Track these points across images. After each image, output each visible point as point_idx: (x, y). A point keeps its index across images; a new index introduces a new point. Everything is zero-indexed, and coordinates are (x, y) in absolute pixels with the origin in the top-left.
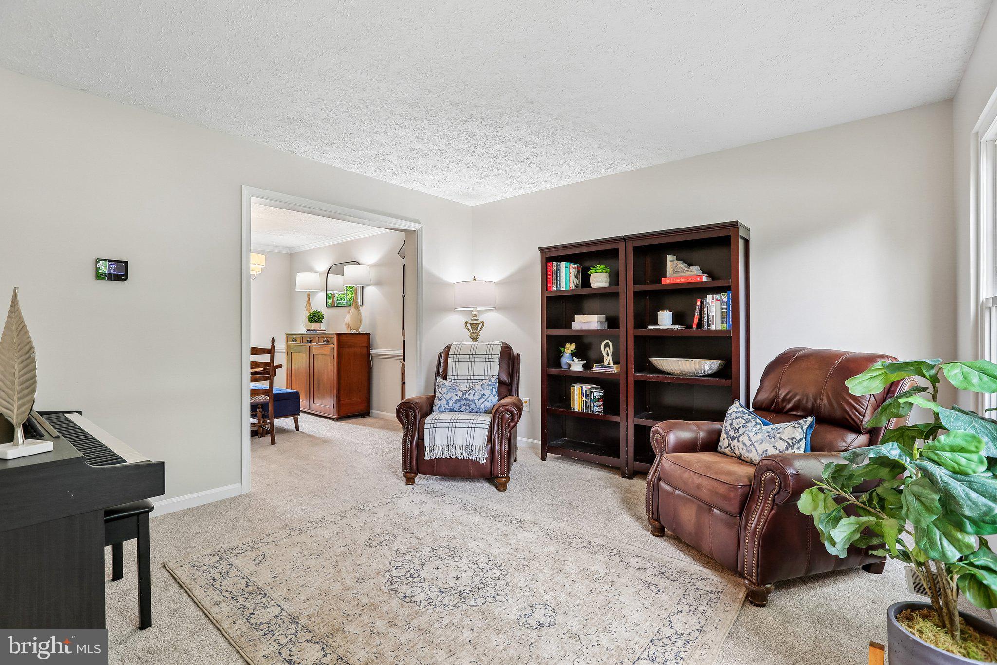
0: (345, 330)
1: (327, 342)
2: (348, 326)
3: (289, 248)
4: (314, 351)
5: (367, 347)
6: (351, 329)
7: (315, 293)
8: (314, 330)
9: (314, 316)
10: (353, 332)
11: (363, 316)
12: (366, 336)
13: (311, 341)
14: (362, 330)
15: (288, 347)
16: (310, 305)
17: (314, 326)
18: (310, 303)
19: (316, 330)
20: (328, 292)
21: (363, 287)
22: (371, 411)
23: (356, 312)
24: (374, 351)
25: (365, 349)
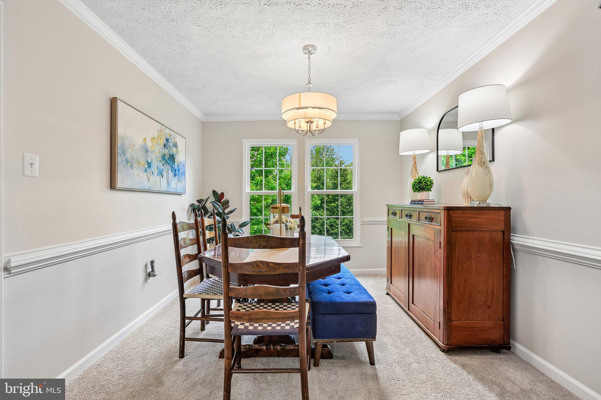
0: (462, 203)
1: (431, 219)
2: (468, 196)
3: (399, 113)
4: (413, 231)
5: (503, 232)
6: (471, 199)
7: (424, 155)
8: (420, 201)
9: (420, 182)
10: (476, 204)
11: (494, 177)
12: (502, 213)
13: (410, 216)
14: (492, 202)
15: (389, 221)
16: (416, 170)
17: (420, 196)
18: (416, 168)
19: (421, 202)
20: (440, 153)
21: (493, 130)
22: (512, 341)
23: (480, 170)
24: (517, 240)
25: (500, 235)
